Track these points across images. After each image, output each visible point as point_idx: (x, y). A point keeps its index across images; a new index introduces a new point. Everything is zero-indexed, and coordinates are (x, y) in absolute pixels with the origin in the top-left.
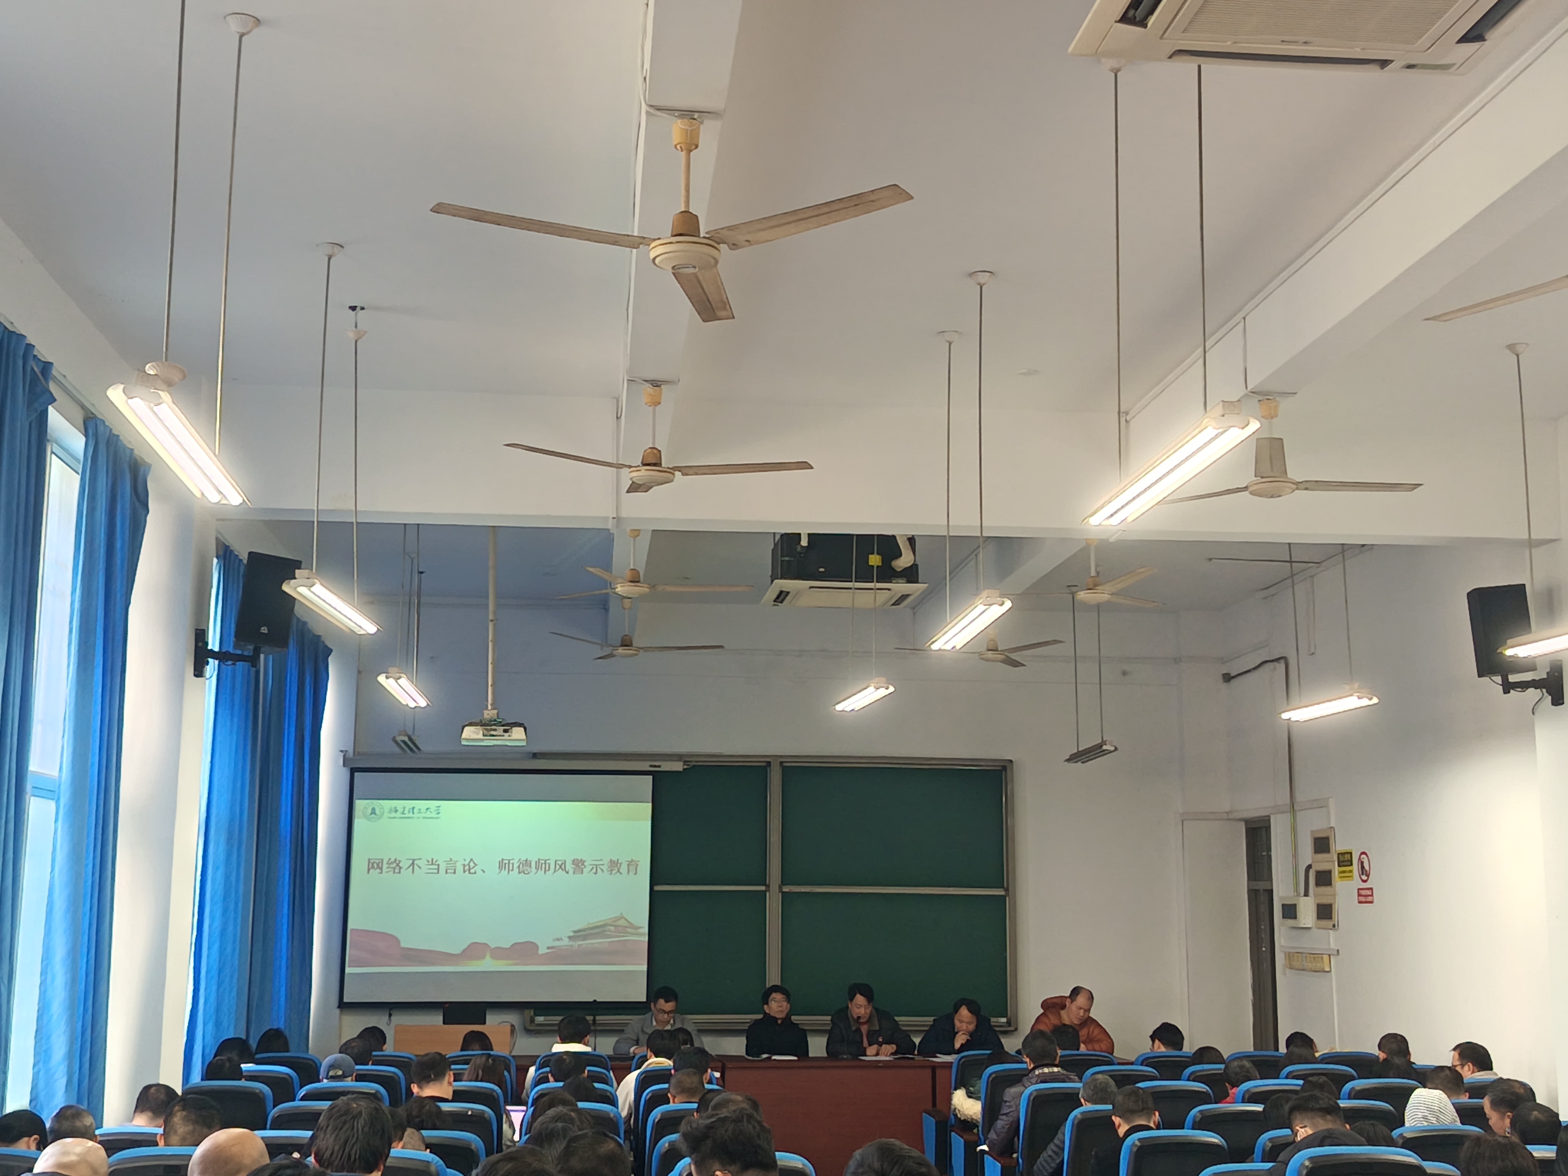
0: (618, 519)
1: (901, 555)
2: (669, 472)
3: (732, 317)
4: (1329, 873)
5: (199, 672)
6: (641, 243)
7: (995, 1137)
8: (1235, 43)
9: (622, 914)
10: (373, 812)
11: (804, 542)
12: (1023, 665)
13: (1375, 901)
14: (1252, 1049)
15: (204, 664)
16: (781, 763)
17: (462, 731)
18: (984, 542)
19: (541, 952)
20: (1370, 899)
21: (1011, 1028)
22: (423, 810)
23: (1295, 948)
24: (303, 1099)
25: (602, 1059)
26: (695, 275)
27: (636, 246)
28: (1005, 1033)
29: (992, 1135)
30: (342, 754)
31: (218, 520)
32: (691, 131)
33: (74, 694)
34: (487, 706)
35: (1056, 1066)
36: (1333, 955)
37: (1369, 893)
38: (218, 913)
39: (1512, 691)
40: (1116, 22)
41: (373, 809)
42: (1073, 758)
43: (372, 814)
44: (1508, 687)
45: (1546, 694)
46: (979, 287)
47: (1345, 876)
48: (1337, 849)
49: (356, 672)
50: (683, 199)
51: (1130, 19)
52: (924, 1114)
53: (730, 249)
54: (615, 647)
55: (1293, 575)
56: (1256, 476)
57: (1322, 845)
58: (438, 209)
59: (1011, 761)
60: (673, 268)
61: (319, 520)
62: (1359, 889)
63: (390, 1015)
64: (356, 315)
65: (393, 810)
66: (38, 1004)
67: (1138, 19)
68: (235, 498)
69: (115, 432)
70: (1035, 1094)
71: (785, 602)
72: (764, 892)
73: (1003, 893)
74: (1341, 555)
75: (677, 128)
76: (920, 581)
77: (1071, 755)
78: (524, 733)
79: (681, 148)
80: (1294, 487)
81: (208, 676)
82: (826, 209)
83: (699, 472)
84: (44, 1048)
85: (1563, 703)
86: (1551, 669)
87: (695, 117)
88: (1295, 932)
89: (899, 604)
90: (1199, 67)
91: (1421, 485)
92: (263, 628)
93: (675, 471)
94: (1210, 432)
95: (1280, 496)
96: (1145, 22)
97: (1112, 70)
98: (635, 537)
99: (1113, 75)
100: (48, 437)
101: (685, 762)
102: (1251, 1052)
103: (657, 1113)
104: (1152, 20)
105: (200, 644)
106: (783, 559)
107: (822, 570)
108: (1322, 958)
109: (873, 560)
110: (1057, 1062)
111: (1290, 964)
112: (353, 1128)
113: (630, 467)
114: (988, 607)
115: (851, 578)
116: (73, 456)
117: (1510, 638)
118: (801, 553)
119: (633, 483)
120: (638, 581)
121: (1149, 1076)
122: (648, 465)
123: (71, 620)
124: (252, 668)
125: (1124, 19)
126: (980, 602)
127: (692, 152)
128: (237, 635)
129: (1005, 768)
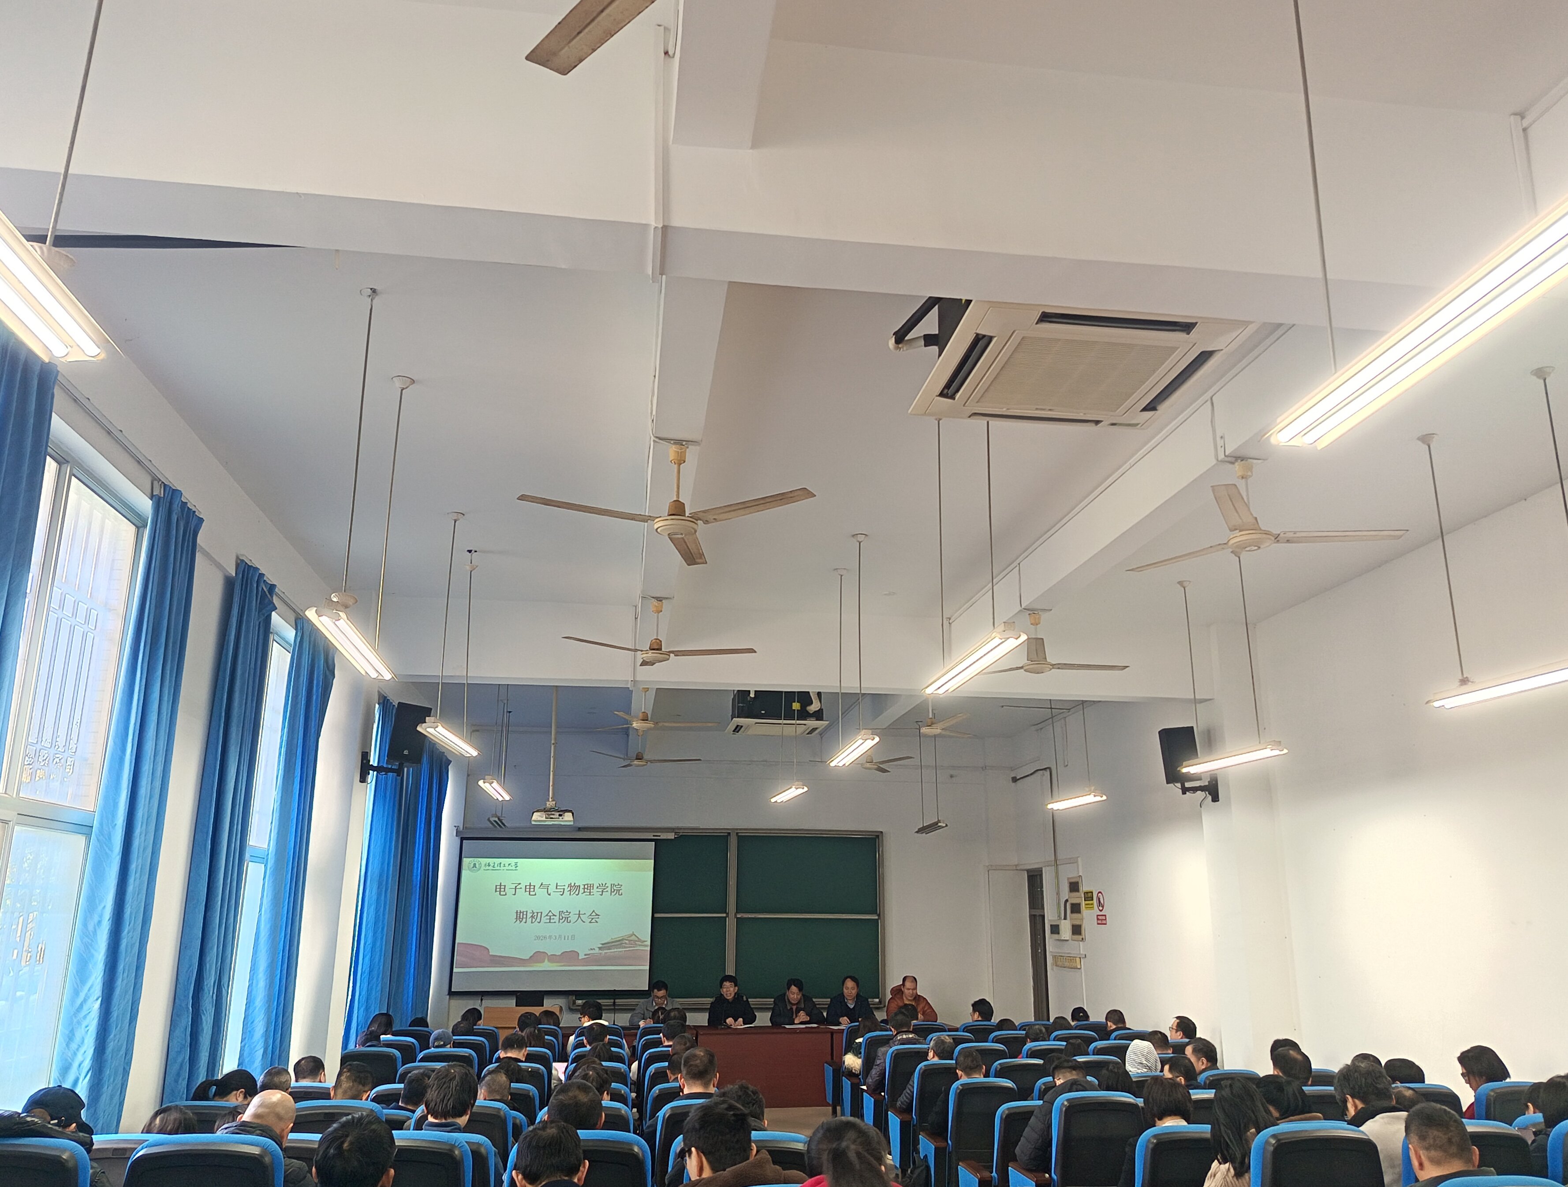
0: (634, 682)
1: (812, 703)
2: (666, 654)
3: (705, 562)
4: (1079, 905)
5: (363, 779)
6: (649, 519)
7: (871, 1080)
8: (1008, 409)
9: (633, 932)
10: (475, 866)
11: (752, 695)
12: (888, 770)
13: (1108, 923)
14: (1033, 1020)
15: (366, 774)
16: (737, 833)
17: (532, 815)
18: (862, 696)
19: (580, 957)
20: (1104, 922)
22: (507, 865)
23: (1059, 953)
24: (421, 1060)
26: (683, 538)
27: (646, 521)
28: (878, 1008)
29: (869, 1080)
30: (455, 828)
32: (681, 452)
33: (279, 795)
34: (549, 799)
35: (912, 1032)
36: (1083, 958)
37: (1104, 918)
39: (1187, 793)
40: (937, 396)
41: (475, 864)
42: (920, 831)
43: (473, 867)
44: (1185, 790)
45: (1208, 795)
46: (858, 543)
47: (1089, 907)
48: (1084, 890)
49: (466, 775)
50: (675, 493)
51: (944, 394)
52: (826, 1064)
53: (705, 524)
54: (633, 760)
55: (1053, 717)
56: (1027, 660)
57: (1074, 887)
58: (522, 498)
59: (882, 832)
60: (669, 534)
61: (443, 681)
62: (1097, 916)
63: (482, 1000)
64: (472, 555)
65: (487, 864)
67: (950, 395)
68: (388, 675)
71: (740, 732)
72: (725, 917)
73: (877, 918)
75: (672, 451)
76: (824, 719)
77: (919, 829)
78: (572, 816)
79: (674, 462)
80: (1051, 667)
81: (369, 782)
82: (762, 502)
83: (686, 654)
85: (1218, 801)
86: (1211, 778)
87: (684, 444)
88: (1058, 943)
89: (811, 733)
90: (988, 423)
91: (1128, 667)
92: (405, 751)
93: (670, 653)
94: (997, 641)
95: (1043, 673)
96: (954, 397)
97: (937, 420)
98: (646, 692)
99: (937, 422)
100: (271, 631)
101: (675, 833)
104: (958, 396)
105: (365, 761)
106: (739, 705)
107: (763, 712)
108: (1076, 959)
109: (795, 706)
110: (911, 1030)
111: (1056, 963)
112: (450, 1087)
113: (642, 651)
114: (864, 740)
115: (781, 717)
116: (287, 642)
117: (1185, 761)
118: (750, 701)
119: (644, 660)
120: (647, 720)
121: (968, 1039)
122: (654, 649)
123: (281, 747)
124: (398, 777)
125: (941, 394)
126: (860, 737)
127: (681, 466)
128: (389, 755)
129: (878, 836)
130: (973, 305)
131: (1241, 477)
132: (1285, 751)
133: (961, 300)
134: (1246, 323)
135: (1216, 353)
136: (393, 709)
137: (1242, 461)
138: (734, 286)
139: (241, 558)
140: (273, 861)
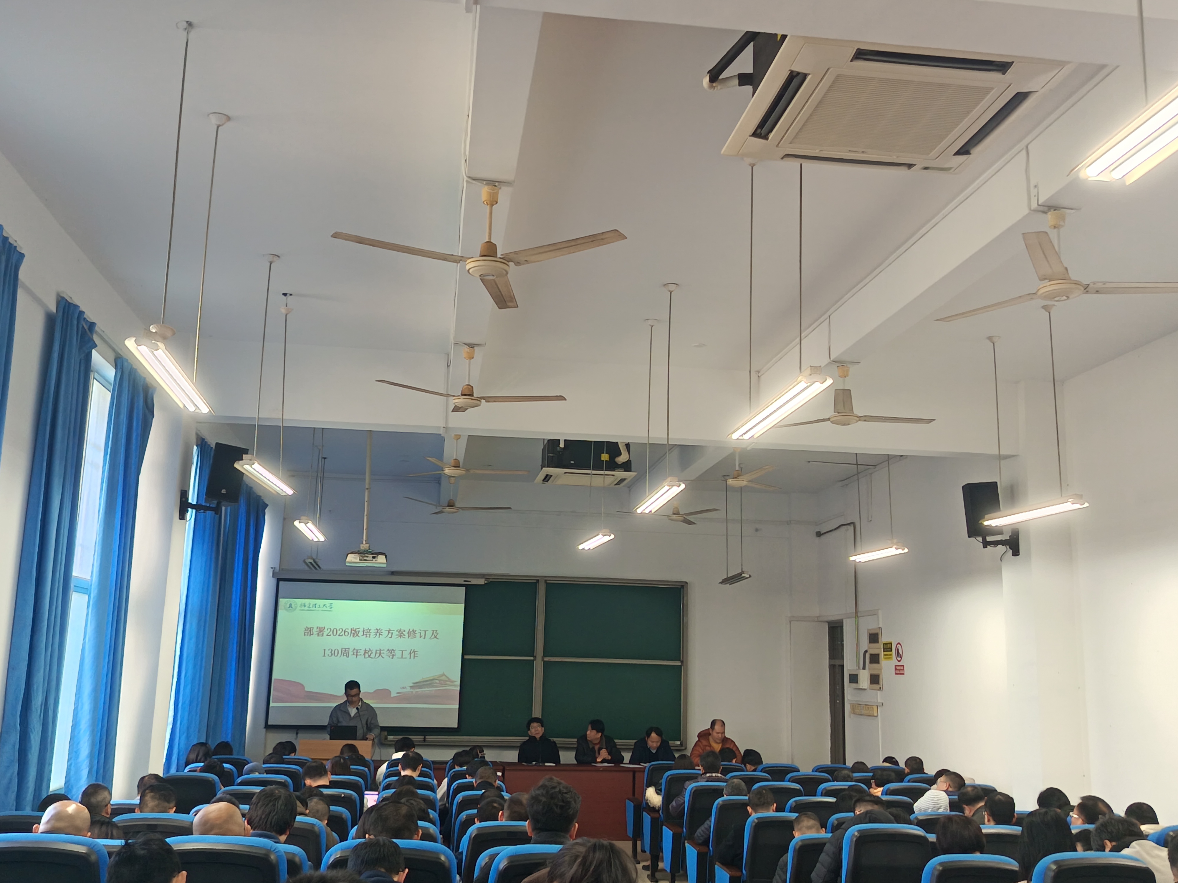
0: (447, 428)
1: (621, 454)
2: (477, 400)
3: (516, 306)
4: (878, 655)
5: (182, 517)
6: (461, 260)
8: (821, 151)
9: (444, 673)
10: (290, 606)
11: (562, 445)
12: (694, 524)
13: (905, 673)
14: (830, 763)
15: (185, 512)
16: (546, 581)
17: (347, 557)
18: (670, 448)
19: (392, 696)
20: (902, 672)
21: (683, 748)
22: (322, 606)
23: (857, 701)
25: (428, 763)
26: (494, 280)
27: (458, 262)
30: (272, 570)
31: (198, 422)
32: (493, 193)
33: (102, 529)
34: (363, 542)
36: (879, 706)
37: (902, 668)
38: (191, 666)
39: (988, 547)
40: (750, 136)
41: (291, 605)
42: (724, 582)
43: (289, 607)
44: (986, 544)
45: (1009, 549)
46: (669, 293)
47: (888, 657)
48: (883, 641)
50: (487, 234)
51: (758, 134)
52: (627, 801)
53: (516, 265)
54: (444, 507)
55: (858, 473)
56: (834, 412)
57: (874, 638)
58: (336, 236)
59: (686, 583)
60: (480, 276)
61: (259, 424)
62: (895, 666)
63: (297, 734)
64: (287, 299)
65: (303, 605)
66: (72, 722)
67: (763, 134)
68: (205, 409)
69: (134, 367)
70: (695, 789)
71: (549, 481)
72: (533, 661)
73: (680, 664)
74: (887, 462)
75: (484, 191)
76: (632, 471)
77: (723, 580)
78: (385, 559)
79: (487, 203)
80: (858, 419)
81: (188, 519)
82: (573, 243)
83: (496, 400)
84: (75, 750)
85: (1019, 555)
86: (1012, 533)
87: (497, 185)
88: (857, 691)
89: (619, 485)
90: (801, 165)
91: (934, 420)
92: (223, 490)
93: (482, 399)
94: (803, 385)
95: (849, 424)
96: (767, 137)
97: (750, 165)
98: (458, 439)
99: (751, 168)
100: (92, 368)
101: (486, 579)
102: (829, 765)
103: (460, 797)
104: (771, 136)
105: (184, 499)
106: (548, 455)
107: (572, 462)
108: (873, 708)
109: (604, 457)
111: (853, 711)
113: (454, 396)
114: (670, 487)
115: (590, 468)
116: (107, 381)
117: (987, 514)
118: (559, 452)
119: (455, 406)
120: (459, 467)
121: (764, 778)
122: (465, 395)
123: (102, 483)
124: (216, 515)
125: (755, 134)
126: (666, 484)
127: (494, 206)
128: (207, 494)
129: (683, 587)
130: (789, 39)
131: (1053, 227)
132: (1086, 505)
133: (776, 35)
134: (1062, 64)
135: (1032, 94)
136: (211, 450)
137: (1055, 210)
138: (548, 17)
139: (62, 295)
140: (96, 591)
